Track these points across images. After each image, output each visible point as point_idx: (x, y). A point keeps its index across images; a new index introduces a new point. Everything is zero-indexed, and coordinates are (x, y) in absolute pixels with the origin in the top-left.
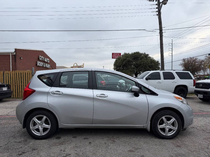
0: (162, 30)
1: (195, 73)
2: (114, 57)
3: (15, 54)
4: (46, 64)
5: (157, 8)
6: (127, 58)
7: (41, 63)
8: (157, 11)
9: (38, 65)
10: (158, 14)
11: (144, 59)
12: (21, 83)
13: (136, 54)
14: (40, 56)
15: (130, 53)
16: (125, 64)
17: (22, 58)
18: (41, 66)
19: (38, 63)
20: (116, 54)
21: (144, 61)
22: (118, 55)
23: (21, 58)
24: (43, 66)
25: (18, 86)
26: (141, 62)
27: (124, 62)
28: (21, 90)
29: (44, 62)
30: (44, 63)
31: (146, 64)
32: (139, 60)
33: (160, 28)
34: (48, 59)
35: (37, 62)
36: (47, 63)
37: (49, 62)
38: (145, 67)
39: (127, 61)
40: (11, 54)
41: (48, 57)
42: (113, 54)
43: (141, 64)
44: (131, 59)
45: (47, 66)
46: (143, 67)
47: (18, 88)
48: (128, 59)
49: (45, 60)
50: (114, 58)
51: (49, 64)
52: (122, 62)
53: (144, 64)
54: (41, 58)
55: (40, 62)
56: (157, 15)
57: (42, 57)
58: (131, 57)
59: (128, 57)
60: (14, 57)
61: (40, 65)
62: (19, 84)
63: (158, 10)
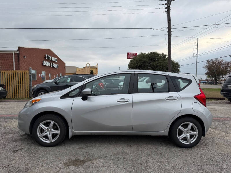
0: (171, 29)
1: (221, 77)
2: (130, 57)
3: (18, 52)
4: (53, 64)
5: (166, 4)
6: (142, 58)
7: (48, 62)
8: (166, 8)
9: (44, 65)
10: (167, 10)
11: (162, 61)
12: (18, 84)
13: (153, 54)
14: (47, 55)
15: (147, 53)
16: (140, 65)
17: (26, 57)
18: (48, 65)
19: (44, 63)
20: (132, 54)
21: (161, 63)
22: (134, 55)
23: (24, 57)
24: (50, 66)
25: (15, 86)
26: (158, 63)
27: (140, 63)
28: (18, 91)
29: (51, 61)
30: (51, 63)
31: (163, 65)
32: (156, 60)
33: (168, 26)
34: (55, 58)
35: (43, 61)
36: (55, 62)
37: (57, 62)
38: (162, 69)
39: (142, 61)
40: (14, 53)
41: (56, 56)
42: (128, 54)
43: (158, 65)
44: (147, 59)
45: (54, 66)
46: (160, 68)
47: (15, 88)
48: (144, 59)
49: (52, 60)
50: (129, 59)
51: (57, 64)
52: (137, 63)
53: (160, 65)
54: (47, 57)
55: (46, 62)
56: (166, 12)
57: (49, 56)
58: (147, 57)
59: (144, 57)
60: (18, 55)
61: (46, 65)
62: (16, 84)
63: (168, 6)
